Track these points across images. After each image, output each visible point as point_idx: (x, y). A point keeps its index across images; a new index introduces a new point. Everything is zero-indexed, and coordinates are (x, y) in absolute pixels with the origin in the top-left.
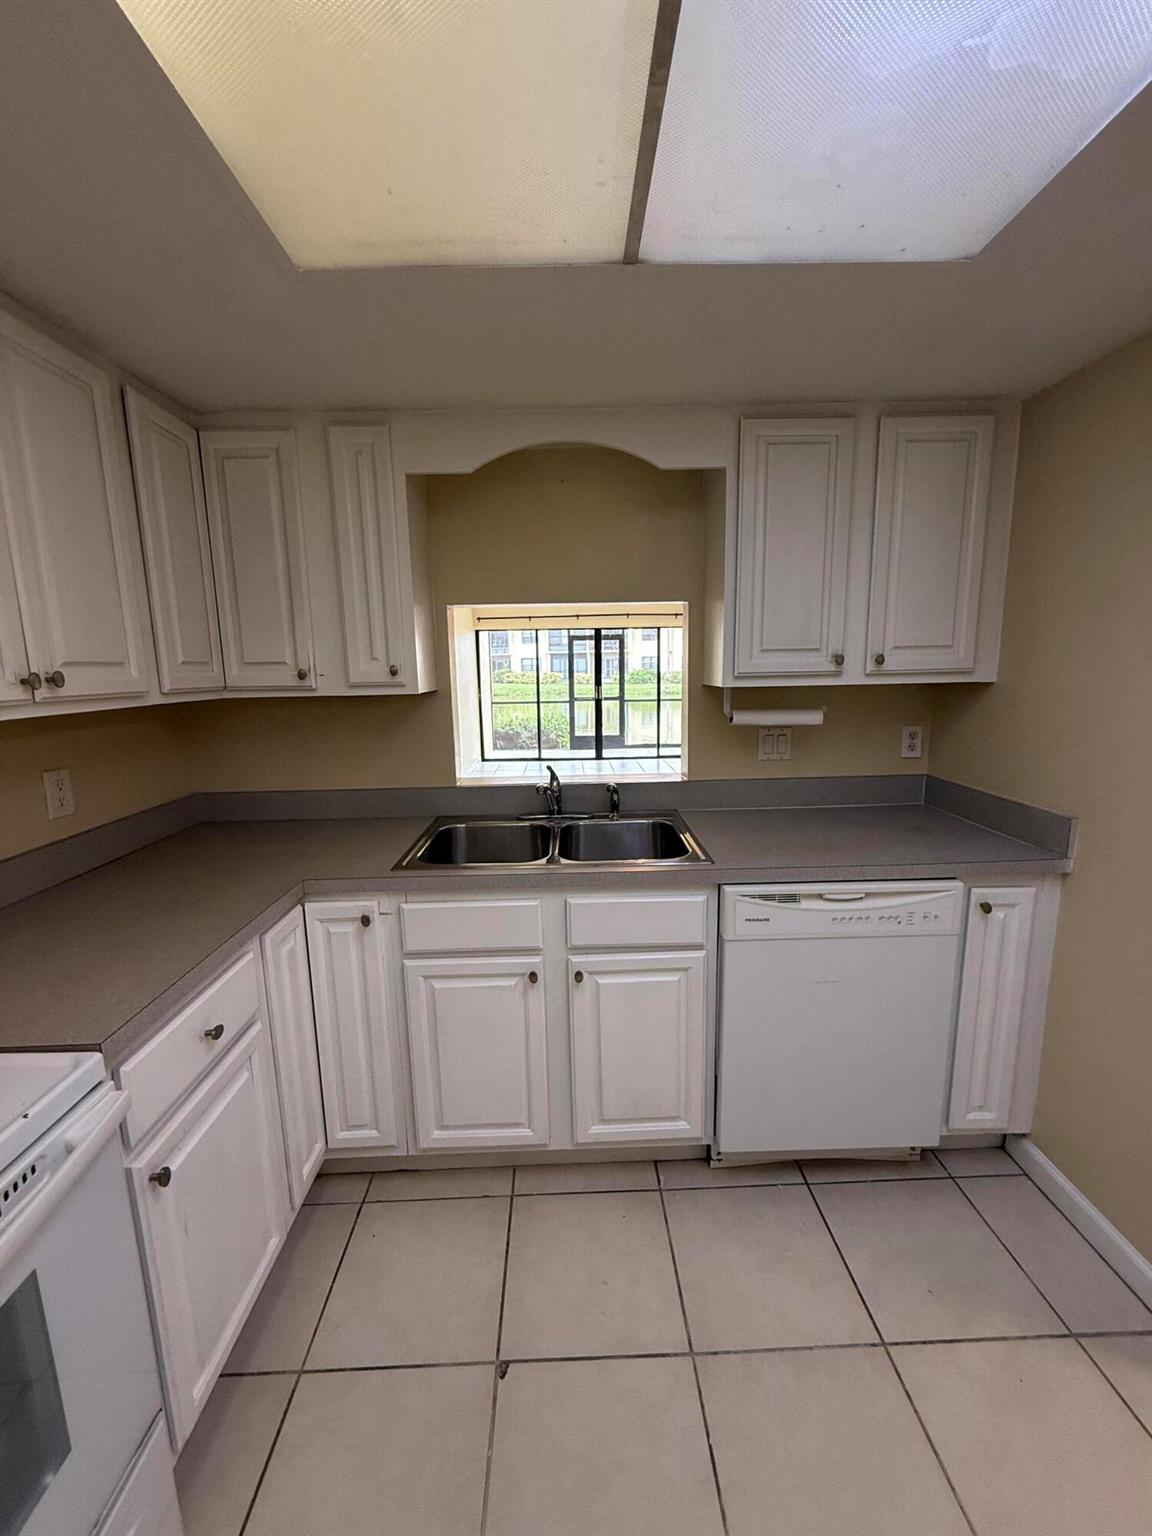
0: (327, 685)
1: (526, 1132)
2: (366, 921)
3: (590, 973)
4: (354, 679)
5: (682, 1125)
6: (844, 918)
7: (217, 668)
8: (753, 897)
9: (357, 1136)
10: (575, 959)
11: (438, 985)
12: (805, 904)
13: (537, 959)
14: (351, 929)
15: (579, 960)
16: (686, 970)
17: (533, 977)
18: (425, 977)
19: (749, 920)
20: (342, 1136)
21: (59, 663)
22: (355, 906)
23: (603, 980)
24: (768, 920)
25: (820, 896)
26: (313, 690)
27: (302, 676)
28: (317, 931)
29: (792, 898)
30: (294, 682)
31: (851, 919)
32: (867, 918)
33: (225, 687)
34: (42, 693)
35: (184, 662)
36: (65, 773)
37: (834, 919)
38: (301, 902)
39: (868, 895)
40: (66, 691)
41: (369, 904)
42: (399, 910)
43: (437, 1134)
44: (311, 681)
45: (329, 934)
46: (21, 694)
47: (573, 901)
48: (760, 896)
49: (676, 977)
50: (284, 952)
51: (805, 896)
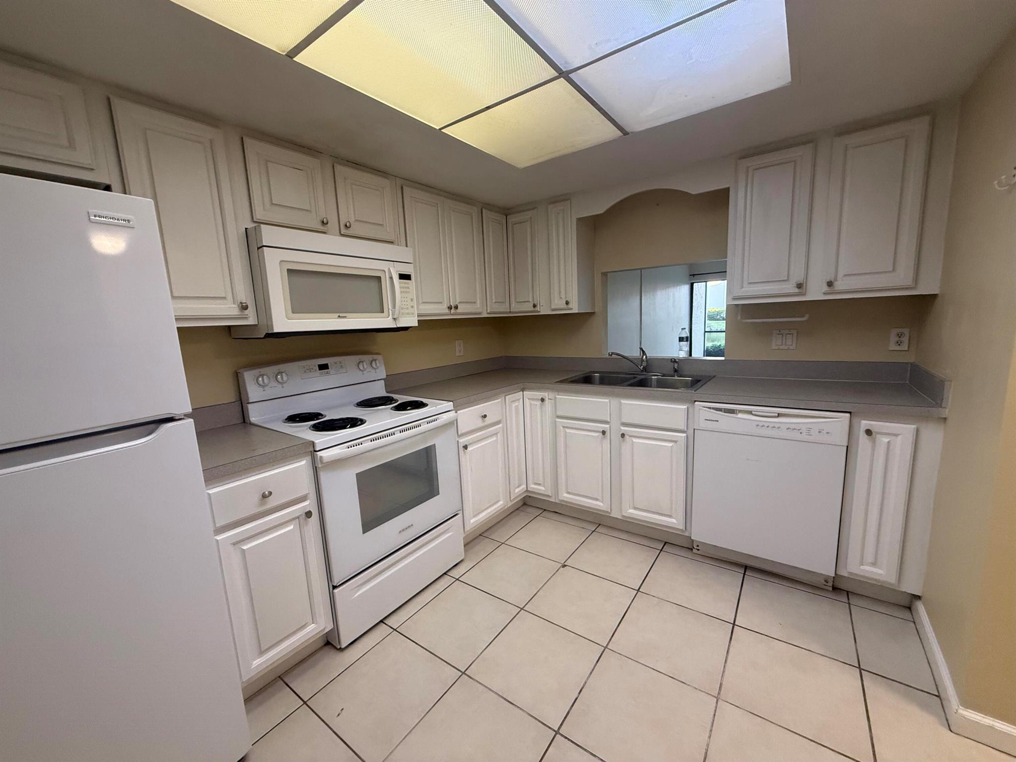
0: (544, 311)
1: (601, 504)
2: (543, 400)
3: (630, 436)
4: (553, 307)
5: (674, 521)
6: (764, 426)
7: (507, 304)
8: (710, 408)
9: (541, 489)
10: (622, 428)
11: (568, 431)
12: (740, 415)
13: (608, 426)
14: (539, 403)
15: (624, 429)
16: (676, 442)
17: (604, 433)
18: (564, 427)
19: (707, 420)
20: (532, 487)
21: (458, 302)
22: (539, 394)
23: (635, 440)
24: (718, 421)
25: (750, 413)
26: (539, 312)
27: (535, 306)
28: (527, 401)
29: (731, 411)
30: (532, 309)
31: (768, 427)
32: (779, 428)
33: (510, 312)
34: (453, 311)
35: (495, 302)
36: (461, 341)
37: (758, 425)
38: (523, 390)
39: (779, 415)
40: (459, 311)
41: (545, 394)
42: (555, 398)
43: (566, 495)
44: (538, 308)
45: (531, 404)
46: (447, 311)
47: (624, 401)
48: (713, 409)
49: (670, 444)
50: (514, 405)
51: (741, 411)
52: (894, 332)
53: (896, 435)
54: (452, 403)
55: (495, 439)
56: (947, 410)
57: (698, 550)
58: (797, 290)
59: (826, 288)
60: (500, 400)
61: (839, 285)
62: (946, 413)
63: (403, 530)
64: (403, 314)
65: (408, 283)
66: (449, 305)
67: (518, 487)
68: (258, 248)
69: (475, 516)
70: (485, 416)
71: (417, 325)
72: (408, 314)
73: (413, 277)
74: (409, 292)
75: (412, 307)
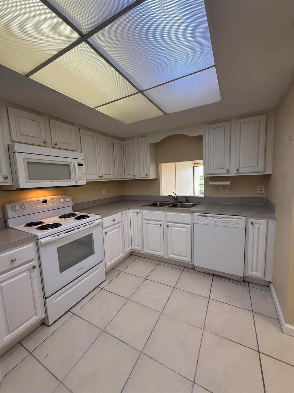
0: (138, 178)
1: (160, 253)
2: (137, 213)
3: (171, 226)
4: (141, 177)
5: (187, 258)
6: (217, 222)
7: (124, 175)
8: (199, 215)
9: (137, 248)
10: (168, 223)
11: (147, 225)
12: (209, 218)
13: (162, 223)
14: (136, 214)
15: (168, 224)
16: (187, 228)
17: (161, 225)
18: (146, 223)
19: (198, 220)
20: (134, 247)
21: (103, 174)
22: (136, 211)
23: (172, 228)
24: (201, 220)
25: (213, 217)
27: (134, 176)
28: (131, 213)
29: (206, 216)
30: (133, 177)
31: (219, 222)
32: (223, 222)
33: (125, 178)
34: (101, 178)
35: (119, 174)
36: (105, 190)
37: (215, 222)
38: (130, 209)
39: (222, 218)
40: (104, 178)
41: (138, 210)
42: (142, 212)
43: (147, 250)
44: (135, 177)
45: (133, 214)
46: (99, 178)
47: (168, 213)
48: (200, 215)
49: (185, 229)
50: (126, 215)
51: (210, 216)
52: (259, 187)
53: (261, 224)
54: (100, 215)
55: (118, 229)
56: (276, 215)
57: (197, 269)
58: (227, 172)
59: (236, 172)
60: (120, 213)
61: (241, 171)
62: (276, 216)
63: (79, 270)
64: (80, 180)
65: (82, 167)
66: (100, 176)
67: (128, 248)
68: (13, 153)
69: (110, 262)
70: (114, 220)
71: (86, 184)
72: (82, 180)
73: (84, 165)
74: (82, 171)
75: (84, 177)
